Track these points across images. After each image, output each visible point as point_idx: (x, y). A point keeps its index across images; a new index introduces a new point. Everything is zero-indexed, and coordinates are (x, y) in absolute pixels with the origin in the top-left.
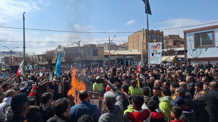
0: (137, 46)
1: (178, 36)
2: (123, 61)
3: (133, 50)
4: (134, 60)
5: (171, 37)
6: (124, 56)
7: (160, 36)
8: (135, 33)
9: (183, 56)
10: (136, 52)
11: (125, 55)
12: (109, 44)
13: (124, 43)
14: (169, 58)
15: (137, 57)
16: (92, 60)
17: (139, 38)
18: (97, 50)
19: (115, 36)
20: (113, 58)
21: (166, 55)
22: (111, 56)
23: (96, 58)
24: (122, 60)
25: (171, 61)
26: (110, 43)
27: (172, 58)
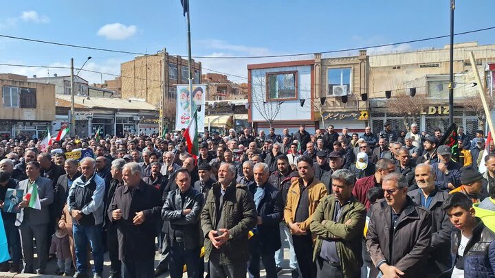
0: (144, 91)
1: (225, 77)
2: (108, 124)
3: (135, 99)
4: (138, 122)
5: (212, 77)
6: (111, 112)
7: (196, 71)
8: (138, 58)
9: (245, 117)
10: (140, 103)
11: (115, 111)
12: (71, 79)
13: (105, 81)
14: (218, 119)
15: (145, 116)
16: (17, 118)
17: (148, 71)
18: (33, 92)
19: (90, 58)
20: (81, 117)
21: (213, 113)
22: (76, 109)
23: (29, 114)
24: (106, 121)
25: (222, 126)
26: (73, 76)
27: (223, 120)
